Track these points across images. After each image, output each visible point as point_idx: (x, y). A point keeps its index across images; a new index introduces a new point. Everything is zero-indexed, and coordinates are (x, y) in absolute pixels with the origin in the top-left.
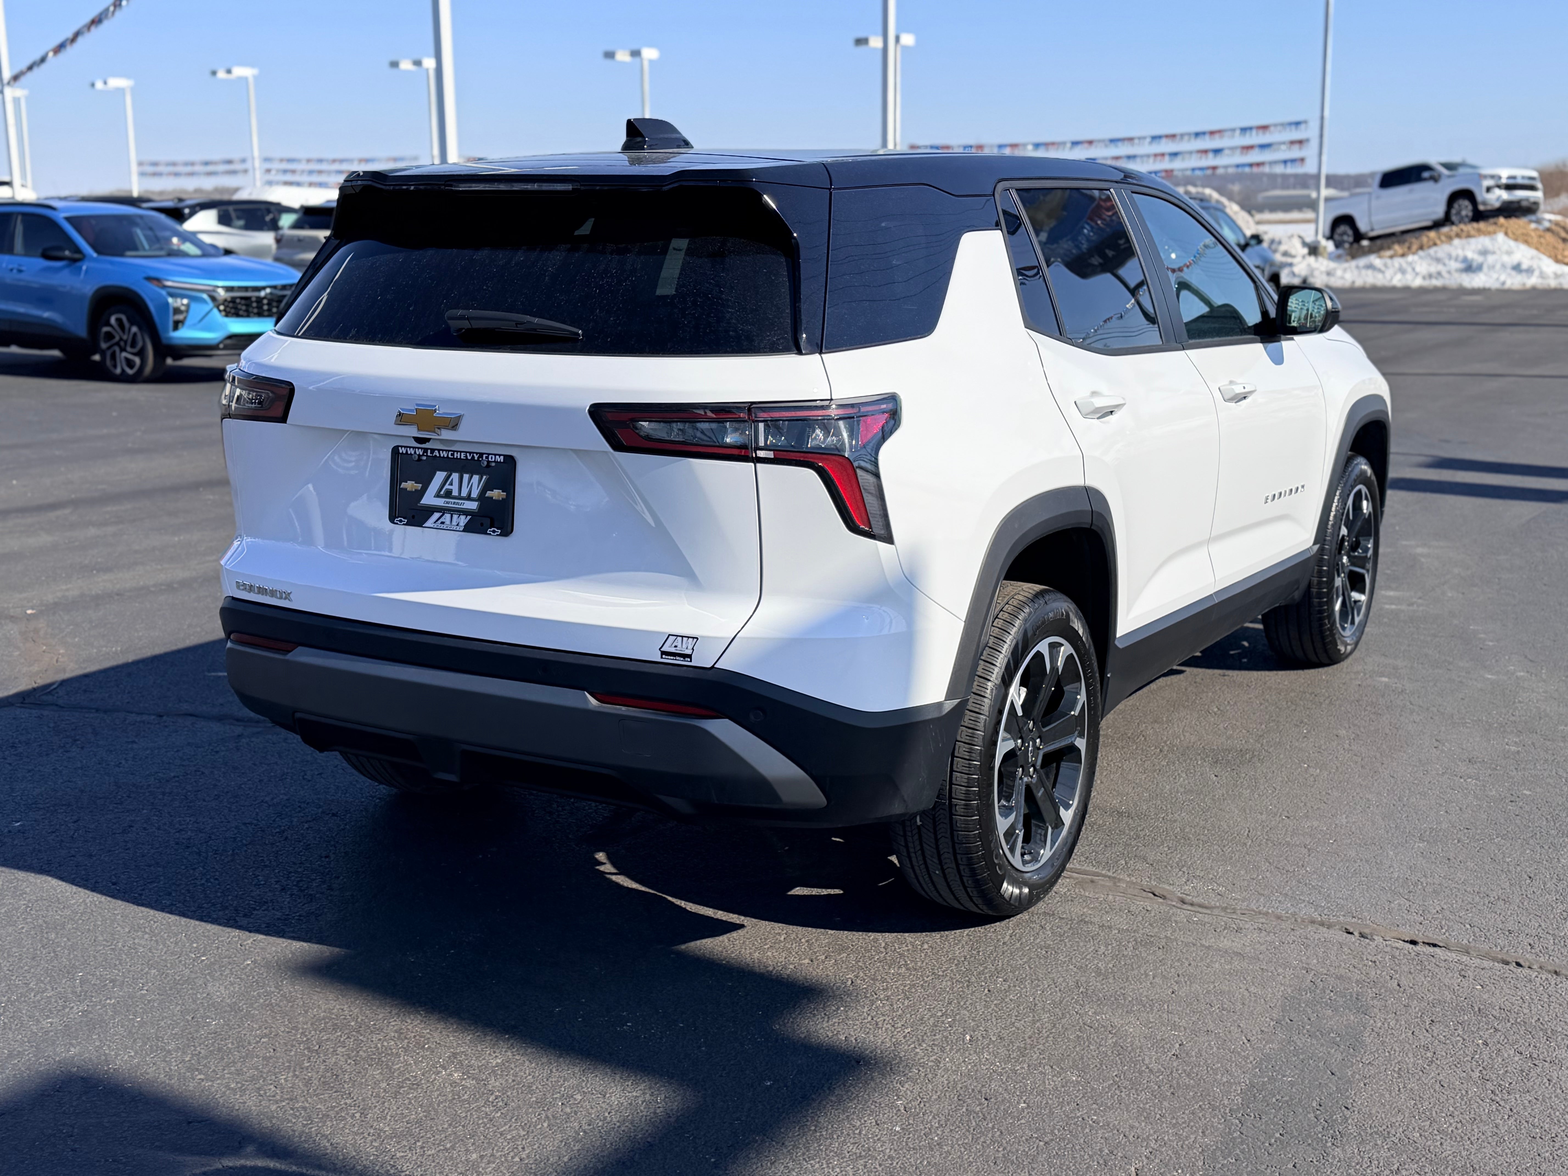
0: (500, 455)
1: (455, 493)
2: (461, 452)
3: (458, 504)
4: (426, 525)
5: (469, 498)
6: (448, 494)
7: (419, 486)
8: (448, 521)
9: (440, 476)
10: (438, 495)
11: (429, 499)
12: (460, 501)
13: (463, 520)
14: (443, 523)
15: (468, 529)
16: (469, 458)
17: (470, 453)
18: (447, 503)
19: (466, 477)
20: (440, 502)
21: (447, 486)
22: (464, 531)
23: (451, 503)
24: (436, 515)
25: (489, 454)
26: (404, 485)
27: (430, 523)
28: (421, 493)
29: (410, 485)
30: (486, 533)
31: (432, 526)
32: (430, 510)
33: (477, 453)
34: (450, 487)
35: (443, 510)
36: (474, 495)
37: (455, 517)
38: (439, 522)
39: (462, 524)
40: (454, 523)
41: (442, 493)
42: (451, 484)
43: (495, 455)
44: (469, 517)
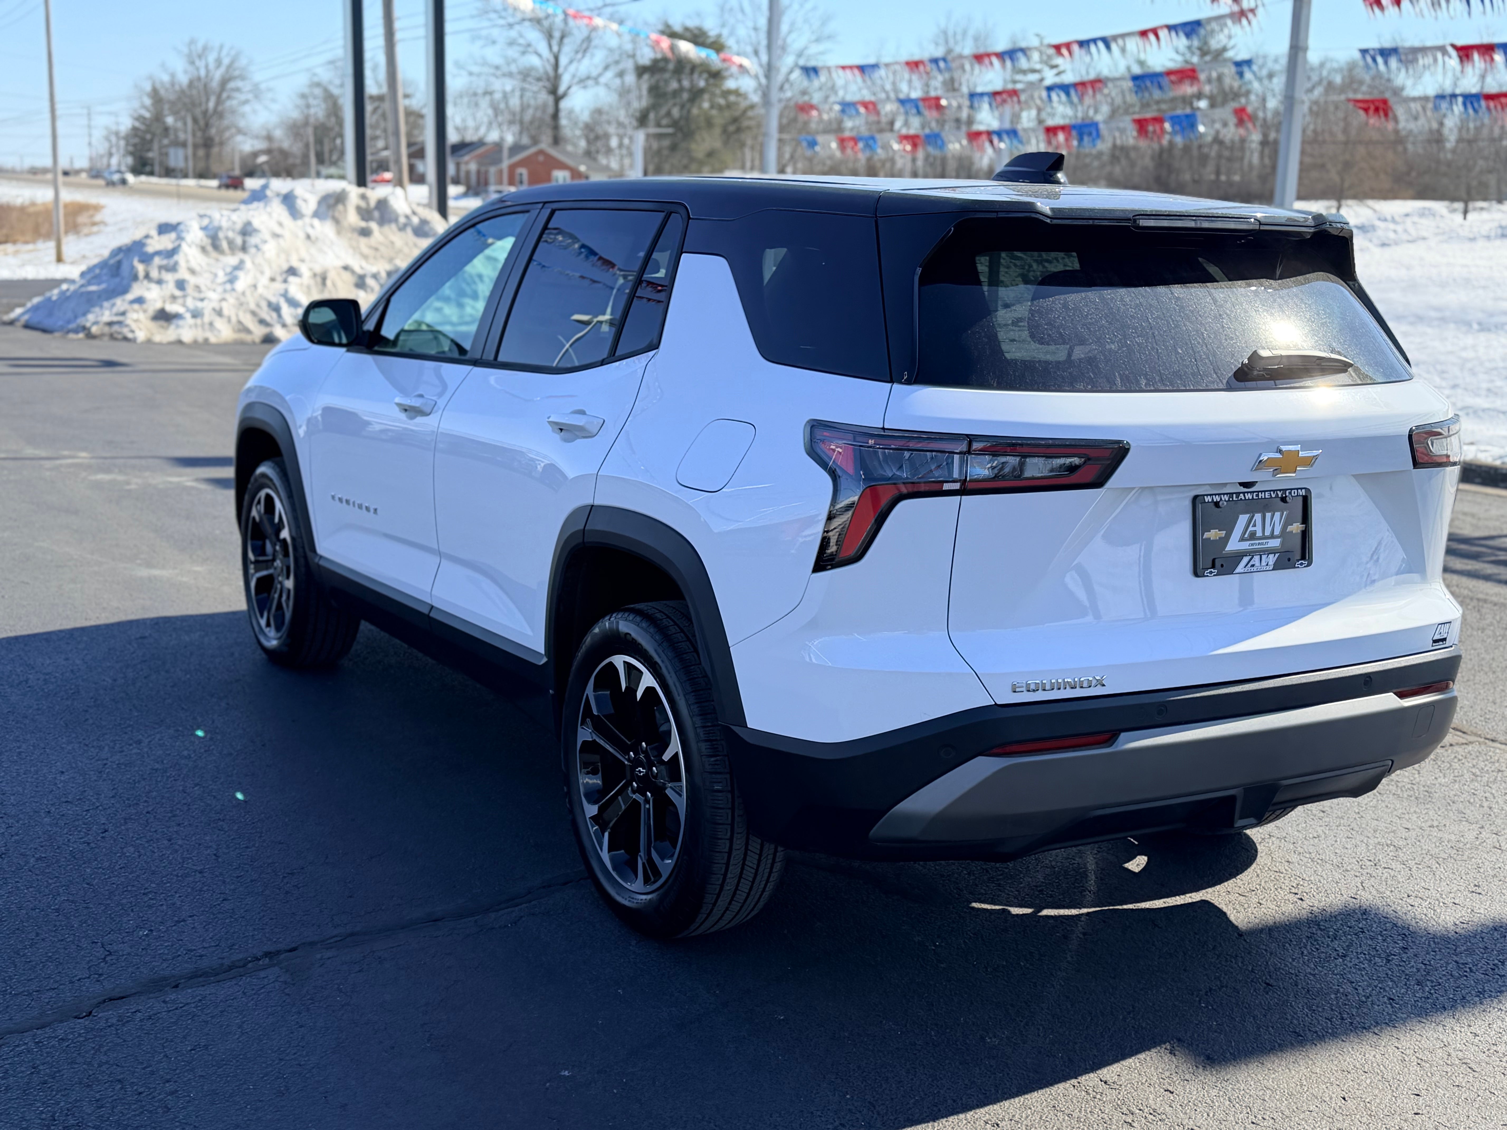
0: (1301, 489)
1: (1259, 534)
2: (1265, 491)
3: (1262, 544)
4: (1237, 571)
5: (1272, 536)
6: (1253, 536)
7: (1223, 533)
8: (1257, 563)
9: (1243, 519)
10: (1242, 539)
11: (1234, 545)
12: (1264, 541)
13: (1272, 559)
14: (1253, 566)
15: (1277, 567)
16: (1273, 496)
17: (1274, 491)
18: (1252, 545)
19: (1268, 515)
20: (1245, 546)
21: (1251, 529)
22: (1273, 570)
23: (1256, 545)
24: (1246, 560)
25: (1291, 489)
26: (1207, 535)
27: (1240, 568)
28: (1226, 540)
29: (1213, 534)
30: (1295, 567)
31: (1242, 571)
32: (1238, 556)
33: (1280, 490)
34: (1254, 529)
35: (1251, 553)
36: (1277, 532)
37: (1264, 557)
38: (1249, 565)
39: (1271, 563)
40: (1264, 563)
41: (1246, 536)
42: (1254, 525)
43: (1297, 489)
44: (1277, 555)
